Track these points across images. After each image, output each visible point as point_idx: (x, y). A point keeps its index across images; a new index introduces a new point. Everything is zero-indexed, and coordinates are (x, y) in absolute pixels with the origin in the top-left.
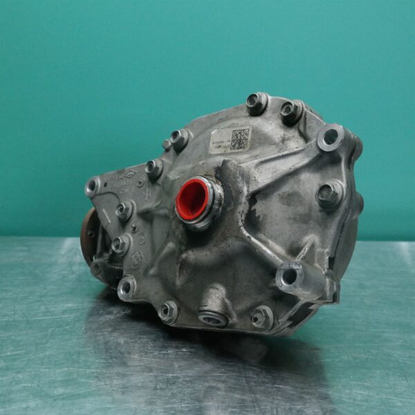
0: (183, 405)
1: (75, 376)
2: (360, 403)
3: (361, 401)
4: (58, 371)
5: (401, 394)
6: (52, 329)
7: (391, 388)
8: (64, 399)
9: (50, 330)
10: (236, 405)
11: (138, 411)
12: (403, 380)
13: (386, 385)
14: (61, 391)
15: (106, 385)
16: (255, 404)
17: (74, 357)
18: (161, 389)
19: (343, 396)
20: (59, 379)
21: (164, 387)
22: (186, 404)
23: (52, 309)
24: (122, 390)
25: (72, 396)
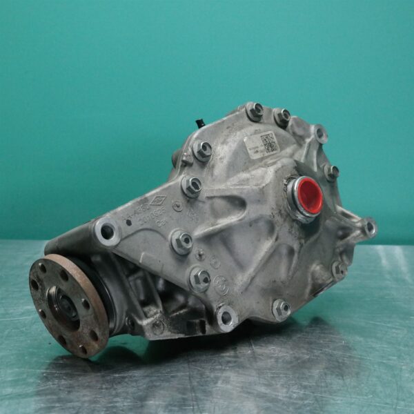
0: (125, 404)
1: (25, 376)
2: (295, 401)
3: (296, 399)
4: (9, 371)
5: (335, 392)
6: (8, 330)
7: (327, 387)
8: (11, 398)
9: (6, 332)
10: (176, 403)
11: (81, 410)
12: (339, 379)
13: (323, 384)
14: (9, 390)
15: (53, 384)
16: (195, 403)
17: (26, 358)
18: (107, 389)
19: (280, 394)
20: (10, 379)
21: (109, 387)
22: (128, 402)
23: (11, 311)
24: (69, 389)
25: (19, 395)
